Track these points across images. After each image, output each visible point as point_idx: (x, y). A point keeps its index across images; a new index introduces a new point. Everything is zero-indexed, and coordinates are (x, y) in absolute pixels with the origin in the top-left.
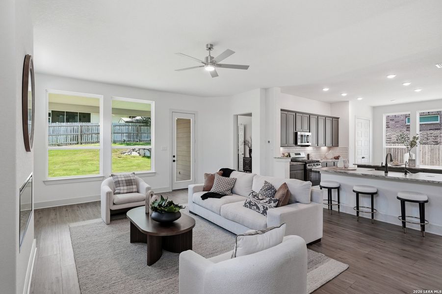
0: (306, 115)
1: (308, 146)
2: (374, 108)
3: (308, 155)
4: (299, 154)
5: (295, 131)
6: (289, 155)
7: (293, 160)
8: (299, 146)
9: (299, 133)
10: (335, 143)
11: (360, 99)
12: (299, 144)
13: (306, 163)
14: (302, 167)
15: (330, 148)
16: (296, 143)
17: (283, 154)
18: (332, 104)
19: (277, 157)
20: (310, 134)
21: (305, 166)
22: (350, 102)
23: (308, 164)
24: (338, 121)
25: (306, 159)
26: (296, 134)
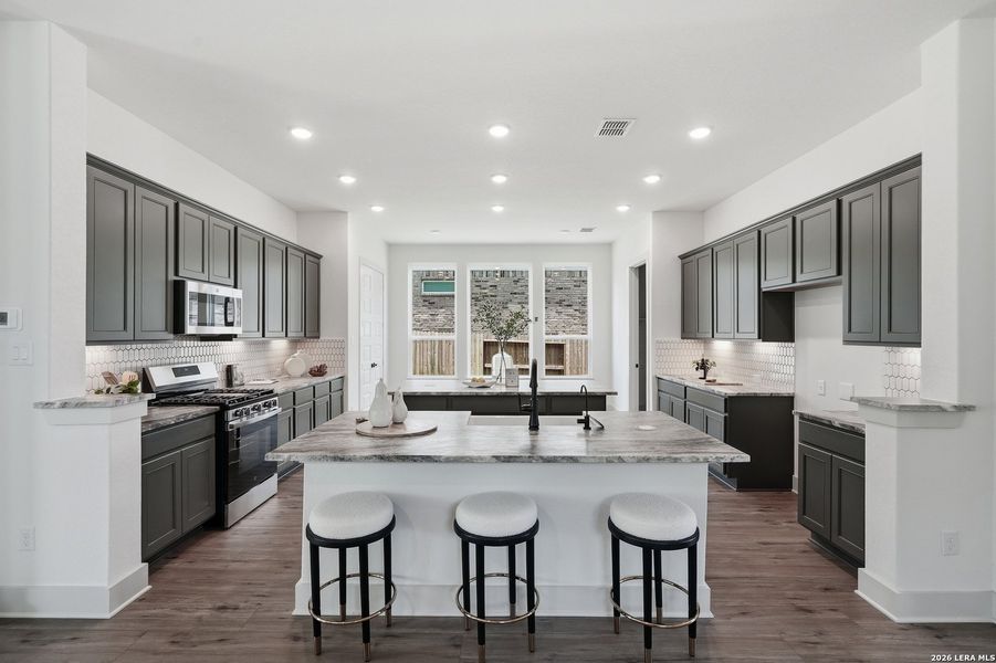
0: (222, 223)
1: (229, 338)
2: (392, 247)
3: (229, 370)
4: (194, 370)
5: (172, 277)
6: (145, 379)
7: (165, 398)
8: (193, 337)
9: (191, 287)
10: (311, 327)
11: (377, 209)
12: (191, 329)
13: (224, 408)
14: (209, 426)
15: (295, 343)
16: (177, 327)
17: (110, 378)
18: (301, 213)
19: (57, 398)
20: (236, 294)
21: (220, 418)
22: (349, 214)
23: (231, 412)
24: (318, 265)
25: (220, 385)
26: (178, 289)
